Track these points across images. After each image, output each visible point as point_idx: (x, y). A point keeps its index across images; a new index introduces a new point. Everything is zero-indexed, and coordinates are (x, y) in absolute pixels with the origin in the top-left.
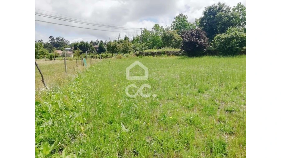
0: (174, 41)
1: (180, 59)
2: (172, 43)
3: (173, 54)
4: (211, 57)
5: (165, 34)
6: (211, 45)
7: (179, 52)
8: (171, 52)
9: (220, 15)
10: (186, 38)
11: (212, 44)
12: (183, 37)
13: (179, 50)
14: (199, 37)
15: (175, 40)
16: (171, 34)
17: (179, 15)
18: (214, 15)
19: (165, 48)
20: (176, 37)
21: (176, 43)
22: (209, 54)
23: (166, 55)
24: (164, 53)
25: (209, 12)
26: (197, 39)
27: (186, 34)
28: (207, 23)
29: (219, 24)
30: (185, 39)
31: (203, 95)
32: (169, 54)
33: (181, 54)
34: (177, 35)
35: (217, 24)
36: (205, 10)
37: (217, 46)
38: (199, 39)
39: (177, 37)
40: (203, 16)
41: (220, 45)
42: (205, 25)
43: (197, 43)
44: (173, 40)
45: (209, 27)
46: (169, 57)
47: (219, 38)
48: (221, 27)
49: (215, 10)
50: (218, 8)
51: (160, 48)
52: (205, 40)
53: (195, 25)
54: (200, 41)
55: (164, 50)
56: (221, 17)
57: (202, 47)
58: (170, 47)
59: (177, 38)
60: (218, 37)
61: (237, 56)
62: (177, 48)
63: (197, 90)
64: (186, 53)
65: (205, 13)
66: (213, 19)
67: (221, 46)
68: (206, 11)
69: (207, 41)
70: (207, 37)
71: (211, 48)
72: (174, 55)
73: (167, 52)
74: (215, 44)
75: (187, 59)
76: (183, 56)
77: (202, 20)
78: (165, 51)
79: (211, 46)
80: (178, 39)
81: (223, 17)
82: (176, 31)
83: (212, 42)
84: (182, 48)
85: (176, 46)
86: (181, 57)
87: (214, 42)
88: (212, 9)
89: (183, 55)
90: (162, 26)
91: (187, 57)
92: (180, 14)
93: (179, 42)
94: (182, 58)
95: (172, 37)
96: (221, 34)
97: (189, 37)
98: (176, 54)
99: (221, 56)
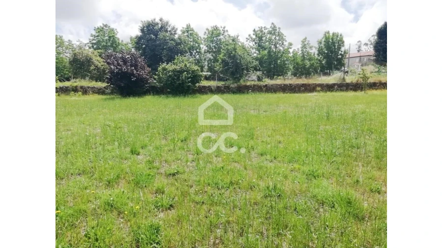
0: (94, 69)
1: (105, 99)
2: (90, 72)
3: (93, 92)
4: (156, 97)
5: (75, 54)
6: (155, 79)
7: (104, 87)
8: (88, 87)
9: (164, 36)
10: (114, 66)
11: (156, 77)
12: (108, 63)
13: (104, 85)
14: (136, 66)
15: (97, 67)
16: (87, 56)
17: (102, 26)
18: (156, 35)
19: (77, 80)
20: (97, 63)
21: (98, 72)
22: (153, 93)
23: (80, 93)
24: (75, 90)
25: (149, 30)
26: (133, 68)
27: (114, 58)
28: (146, 46)
29: (163, 49)
30: (112, 67)
31: (139, 156)
32: (85, 91)
33: (108, 91)
34: (99, 58)
35: (161, 49)
36: (141, 26)
37: (163, 81)
38: (135, 69)
39: (98, 61)
40: (139, 34)
41: (168, 80)
42: (145, 47)
43: (133, 74)
44: (92, 67)
45: (150, 51)
46: (86, 96)
47: (164, 69)
48: (167, 54)
49: (156, 28)
50: (160, 26)
51: (68, 79)
52: (145, 72)
53: (130, 46)
54: (137, 71)
55: (75, 84)
56: (165, 40)
57: (141, 81)
58: (87, 78)
59: (100, 65)
60: (163, 68)
61: (190, 96)
62: (100, 81)
63: (128, 149)
64: (116, 89)
65: (142, 30)
66: (155, 41)
67: (169, 81)
68: (144, 27)
69: (149, 73)
70: (149, 66)
71: (155, 83)
72: (96, 93)
73: (81, 87)
74: (160, 78)
75: (119, 99)
77: (139, 39)
78: (76, 87)
79: (155, 81)
80: (102, 65)
81: (168, 40)
82: (96, 52)
83: (155, 75)
84: (110, 81)
85: (99, 78)
86: (108, 97)
87: (159, 75)
88: (152, 25)
89: (112, 93)
90: (69, 41)
91: (120, 96)
92: (105, 24)
93: (104, 71)
94: (109, 99)
95: (89, 61)
96: (167, 64)
97: (118, 64)
98: (100, 92)
99: (170, 96)
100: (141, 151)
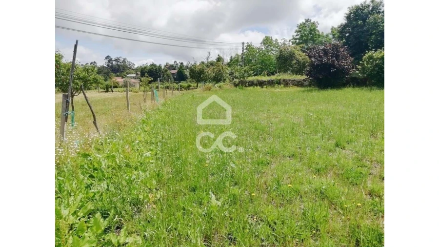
0: (296, 64)
1: (304, 91)
2: (292, 66)
3: (293, 84)
4: (357, 89)
5: (281, 51)
6: (358, 69)
7: (303, 80)
8: (290, 80)
9: (375, 19)
10: (315, 58)
11: (359, 67)
12: (310, 57)
13: (304, 77)
14: (337, 57)
15: (298, 61)
16: (290, 52)
17: (304, 22)
18: (364, 20)
19: (281, 74)
20: (298, 57)
21: (299, 65)
22: (354, 85)
23: (282, 85)
24: (279, 82)
25: (356, 16)
26: (334, 58)
27: (316, 51)
28: (351, 34)
29: (372, 34)
30: (313, 59)
31: (344, 151)
32: (286, 83)
33: (307, 83)
34: (300, 53)
35: (368, 35)
36: (348, 12)
37: (367, 71)
38: (337, 60)
39: (301, 56)
40: (344, 22)
41: (373, 70)
42: (348, 36)
43: (334, 66)
44: (294, 62)
45: (354, 39)
46: (287, 88)
47: (371, 57)
48: (375, 40)
49: (366, 11)
50: (371, 8)
51: (273, 74)
52: (347, 62)
53: (331, 36)
54: (338, 62)
55: (279, 78)
56: (376, 23)
57: (342, 72)
58: (289, 72)
59: (301, 58)
60: (369, 56)
62: (300, 74)
63: (334, 142)
64: (314, 82)
65: (348, 18)
66: (362, 26)
67: (375, 71)
68: (351, 13)
69: (351, 63)
70: (352, 56)
71: (358, 74)
72: (296, 85)
73: (284, 80)
74: (364, 68)
75: (317, 91)
76: (310, 87)
77: (344, 28)
78: (280, 80)
79: (357, 72)
80: (303, 59)
81: (379, 23)
82: (298, 48)
83: (359, 64)
84: (309, 74)
85: (299, 72)
86: (306, 89)
87: (363, 65)
88: (361, 9)
89: (309, 85)
90: (276, 40)
91: (317, 88)
92: (307, 19)
93: (304, 64)
94: (308, 91)
95: (292, 56)
96: (376, 51)
97: (320, 57)
98: (299, 84)
99: (375, 88)
100: (346, 145)
